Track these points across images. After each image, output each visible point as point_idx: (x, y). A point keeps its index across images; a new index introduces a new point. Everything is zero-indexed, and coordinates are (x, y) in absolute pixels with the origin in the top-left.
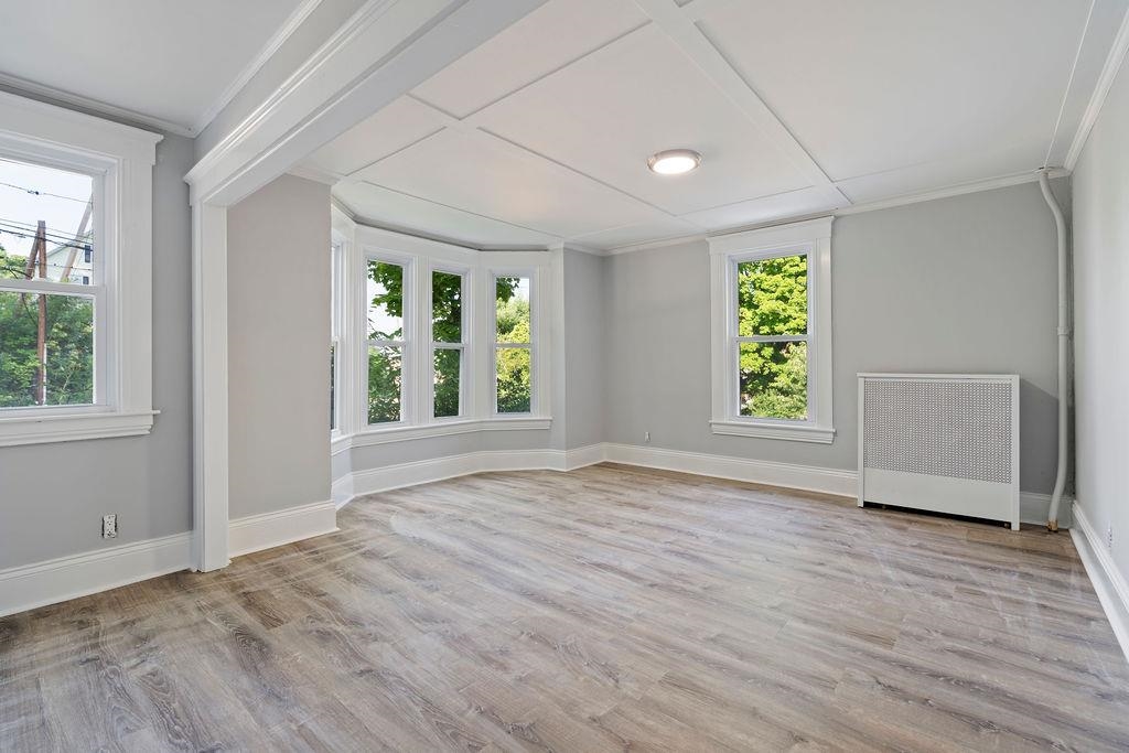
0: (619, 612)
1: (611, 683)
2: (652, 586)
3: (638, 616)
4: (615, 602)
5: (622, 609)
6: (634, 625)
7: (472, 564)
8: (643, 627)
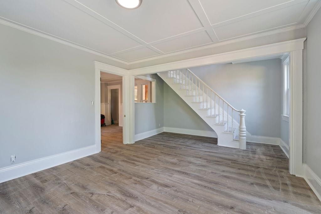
0: (158, 170)
1: (159, 159)
2: (148, 178)
3: (153, 169)
4: (159, 172)
5: (157, 171)
6: (154, 167)
7: (216, 184)
8: (152, 167)
